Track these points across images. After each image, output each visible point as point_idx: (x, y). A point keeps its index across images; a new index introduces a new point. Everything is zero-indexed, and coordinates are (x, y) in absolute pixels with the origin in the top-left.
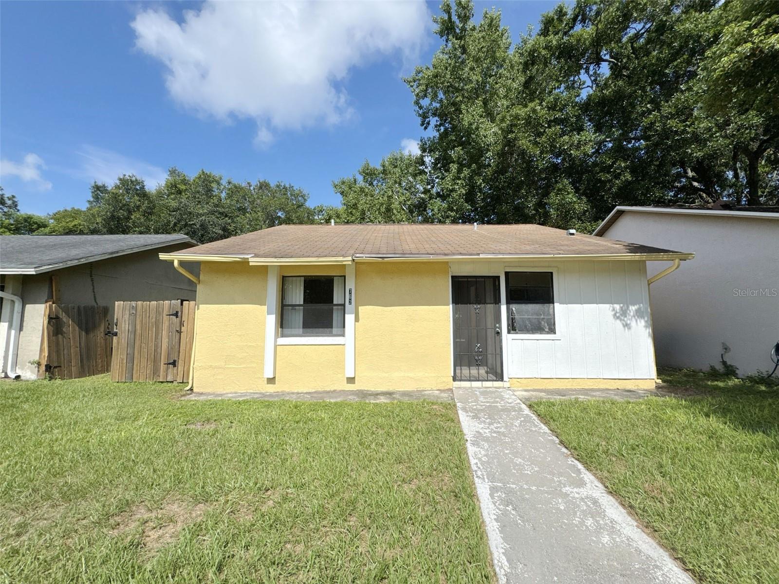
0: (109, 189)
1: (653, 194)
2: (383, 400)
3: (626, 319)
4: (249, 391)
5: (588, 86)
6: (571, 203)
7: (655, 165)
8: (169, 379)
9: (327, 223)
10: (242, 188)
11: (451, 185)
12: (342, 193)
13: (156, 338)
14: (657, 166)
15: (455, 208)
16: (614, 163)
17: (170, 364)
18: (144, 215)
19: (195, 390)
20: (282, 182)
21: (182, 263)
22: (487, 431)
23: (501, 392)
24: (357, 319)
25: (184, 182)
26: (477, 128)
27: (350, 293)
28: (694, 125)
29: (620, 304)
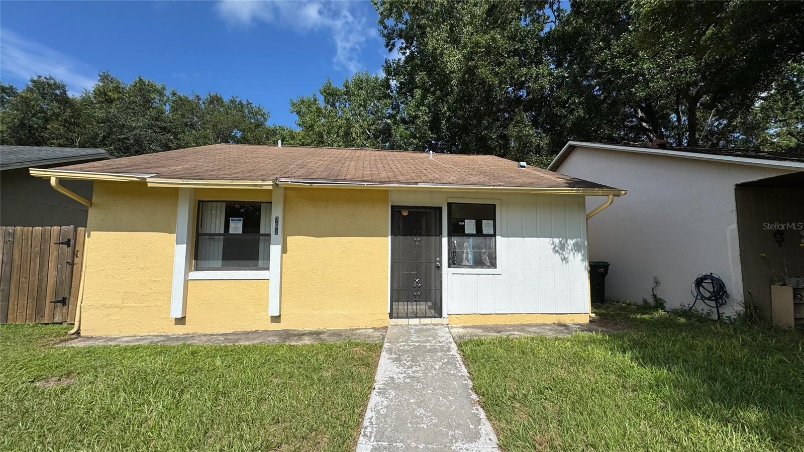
0: (20, 91)
1: (603, 131)
2: (307, 341)
3: (564, 253)
4: (151, 334)
5: (551, 21)
6: (528, 136)
7: (608, 103)
8: (56, 320)
9: (274, 144)
10: (189, 101)
11: (414, 111)
12: (298, 113)
13: (41, 270)
14: (610, 104)
15: (418, 136)
16: (569, 98)
17: (58, 302)
18: (64, 125)
19: (82, 334)
20: (237, 97)
21: (61, 181)
22: (401, 376)
23: (437, 330)
24: (284, 250)
25: (117, 89)
26: (442, 54)
27: (277, 222)
28: (638, 65)
29: (559, 238)
